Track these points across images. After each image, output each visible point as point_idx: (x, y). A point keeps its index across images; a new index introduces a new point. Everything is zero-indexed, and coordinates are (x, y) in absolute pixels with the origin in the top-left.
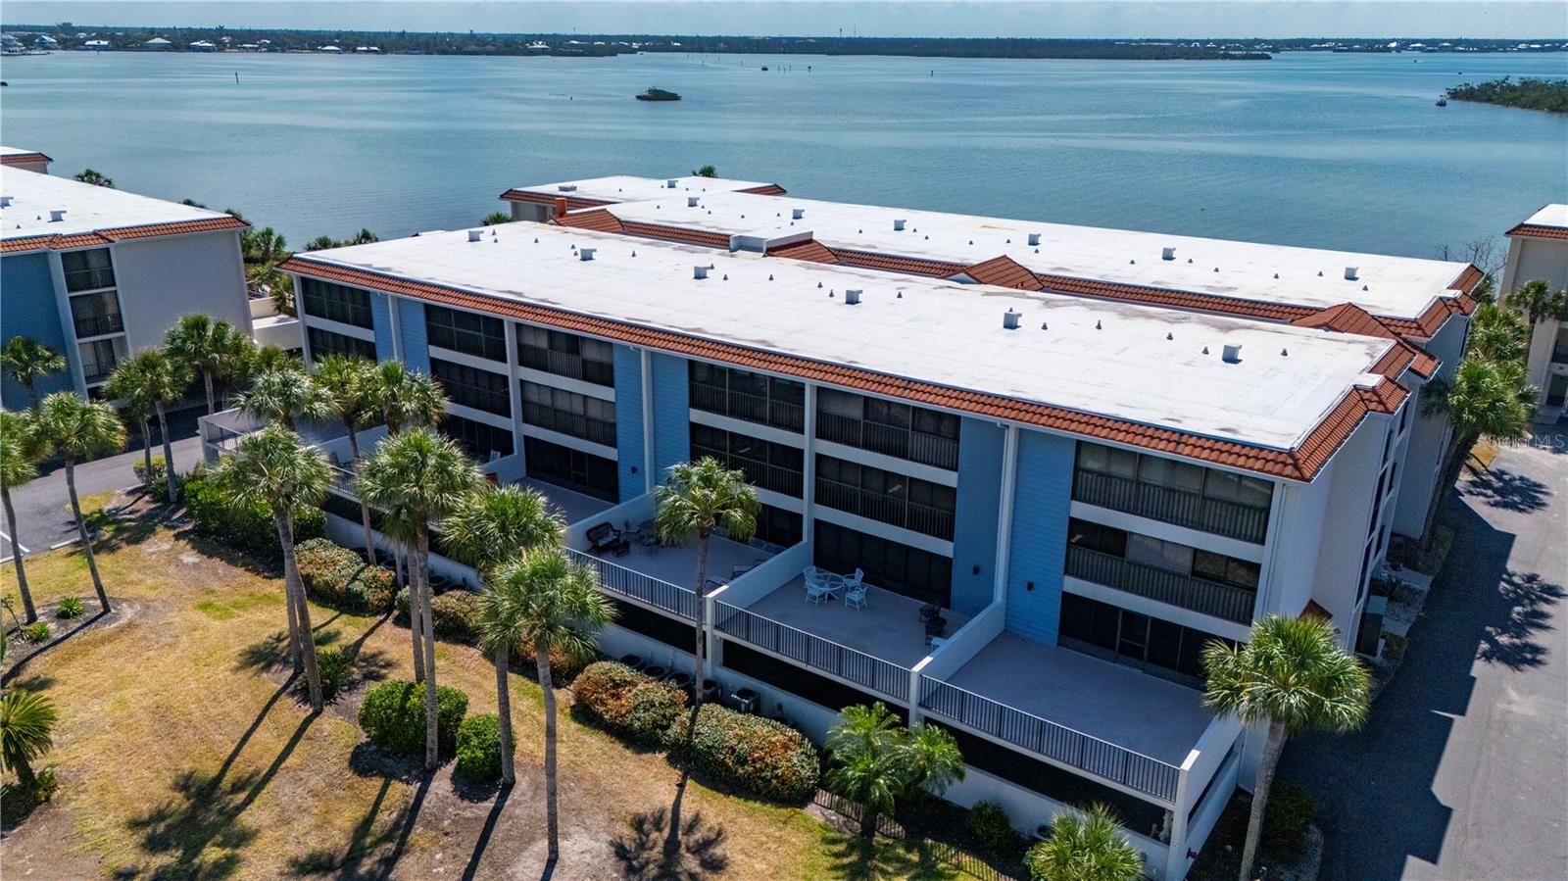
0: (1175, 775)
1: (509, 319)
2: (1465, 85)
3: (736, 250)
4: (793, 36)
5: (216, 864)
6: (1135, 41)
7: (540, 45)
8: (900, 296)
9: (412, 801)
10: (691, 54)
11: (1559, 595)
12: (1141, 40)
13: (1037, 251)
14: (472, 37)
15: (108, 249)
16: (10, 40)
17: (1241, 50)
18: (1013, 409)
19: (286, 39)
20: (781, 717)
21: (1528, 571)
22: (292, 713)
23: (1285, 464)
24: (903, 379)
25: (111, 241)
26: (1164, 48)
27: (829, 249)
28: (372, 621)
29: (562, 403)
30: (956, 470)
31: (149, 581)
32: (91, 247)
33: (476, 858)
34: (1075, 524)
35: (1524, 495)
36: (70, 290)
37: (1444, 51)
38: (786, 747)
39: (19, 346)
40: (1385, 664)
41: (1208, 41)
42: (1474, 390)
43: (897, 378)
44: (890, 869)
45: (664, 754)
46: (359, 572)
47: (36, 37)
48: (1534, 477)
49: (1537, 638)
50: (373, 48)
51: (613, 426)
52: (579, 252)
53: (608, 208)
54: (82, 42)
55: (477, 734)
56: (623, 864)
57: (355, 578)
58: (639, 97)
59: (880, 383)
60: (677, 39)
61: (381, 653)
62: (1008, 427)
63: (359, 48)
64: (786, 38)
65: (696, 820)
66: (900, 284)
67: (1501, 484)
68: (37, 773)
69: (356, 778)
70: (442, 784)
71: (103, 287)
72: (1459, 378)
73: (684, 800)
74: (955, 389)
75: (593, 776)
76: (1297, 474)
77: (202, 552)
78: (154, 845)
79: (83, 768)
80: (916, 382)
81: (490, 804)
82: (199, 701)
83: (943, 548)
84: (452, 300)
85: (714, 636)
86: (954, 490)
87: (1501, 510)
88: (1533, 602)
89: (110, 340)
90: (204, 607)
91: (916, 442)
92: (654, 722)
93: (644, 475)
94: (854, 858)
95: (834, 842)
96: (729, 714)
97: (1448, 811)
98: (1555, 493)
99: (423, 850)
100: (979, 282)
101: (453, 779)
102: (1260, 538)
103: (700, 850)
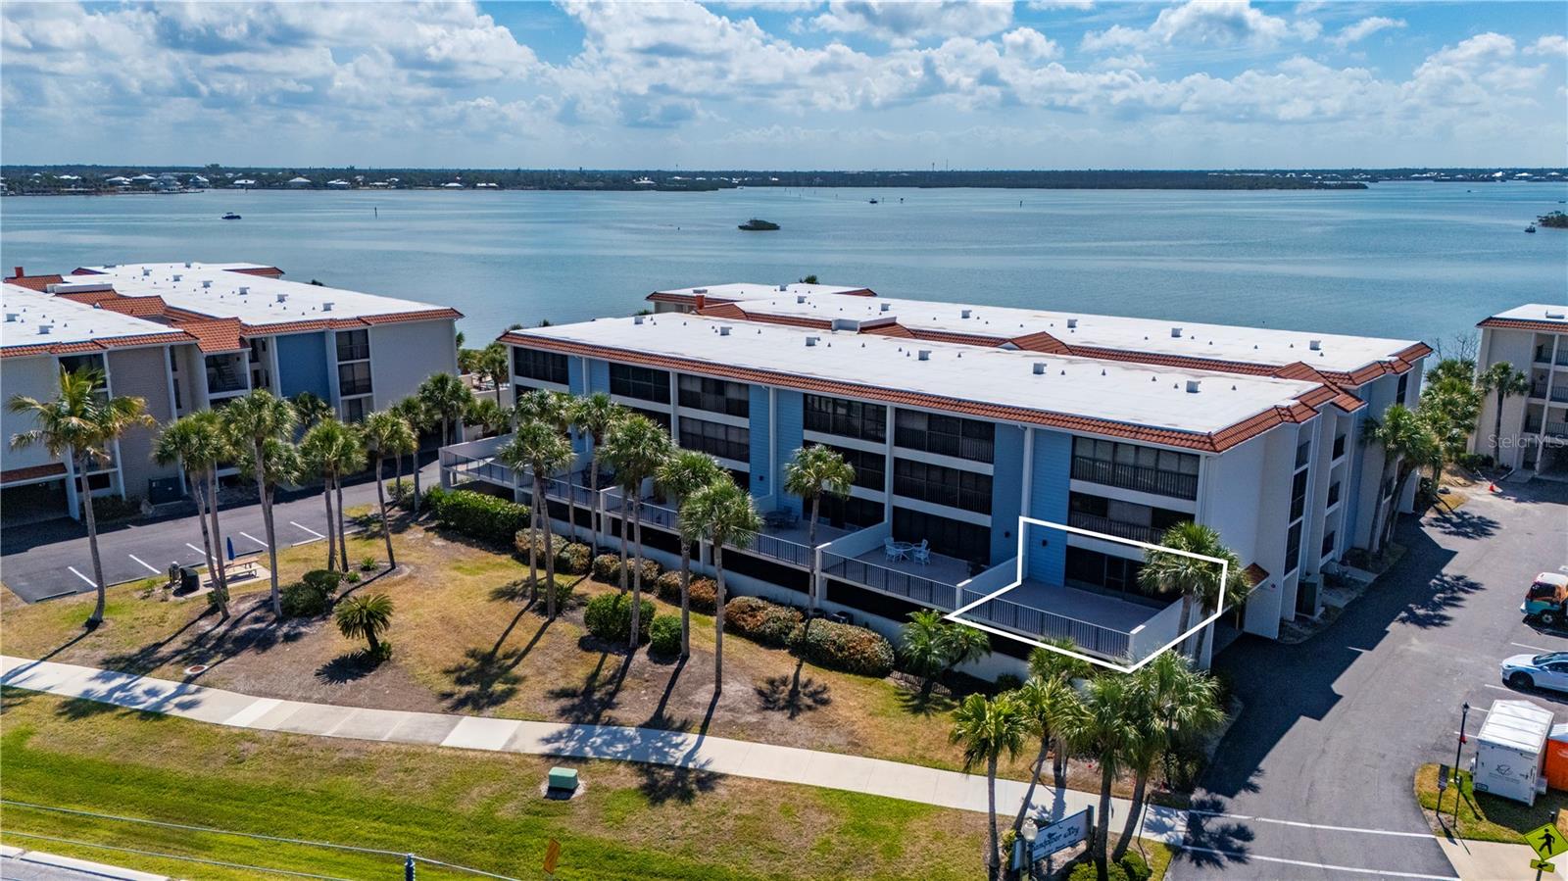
0: (1126, 639)
1: (673, 370)
2: (1556, 212)
3: (836, 330)
4: (886, 170)
5: (503, 691)
6: (1229, 172)
7: (646, 181)
8: (959, 356)
9: (622, 664)
10: (788, 188)
11: (1477, 588)
12: (1236, 171)
13: (1073, 331)
14: (582, 174)
15: (366, 331)
16: (170, 180)
17: (1338, 180)
18: (1029, 416)
19: (413, 178)
20: (868, 626)
21: (1458, 574)
22: (534, 621)
23: (1205, 443)
24: (955, 400)
25: (369, 324)
26: (1257, 178)
27: (909, 330)
28: (577, 578)
29: (710, 432)
30: (992, 463)
31: (414, 554)
32: (355, 329)
33: (668, 692)
34: (1074, 495)
35: (1476, 528)
36: (339, 360)
37: (1552, 181)
38: (871, 641)
39: (307, 399)
40: (1322, 622)
41: (1304, 172)
42: (1396, 427)
43: (951, 399)
44: (940, 708)
45: (787, 651)
46: (565, 547)
47: (190, 177)
48: (1490, 517)
49: (1448, 611)
50: (491, 184)
51: (747, 446)
52: (719, 331)
53: (736, 303)
54: (231, 181)
55: (665, 624)
56: (763, 698)
57: (563, 550)
58: (741, 227)
59: (939, 403)
60: (775, 174)
61: (586, 594)
62: (1026, 428)
63: (479, 185)
64: (880, 172)
65: (809, 682)
66: (960, 350)
67: (1460, 520)
68: (380, 642)
69: (584, 653)
70: (641, 656)
71: (362, 358)
72: (1386, 417)
73: (801, 672)
74: (990, 405)
75: (740, 660)
76: (1212, 448)
77: (447, 538)
78: (460, 681)
79: (404, 645)
80: (964, 401)
81: (675, 666)
82: (469, 615)
83: (983, 520)
84: (631, 359)
85: (821, 577)
86: (991, 477)
87: (1453, 537)
88: (1455, 592)
89: (360, 400)
90: (458, 569)
91: (966, 444)
92: (781, 629)
93: (769, 482)
94: (916, 702)
95: (903, 694)
96: (832, 624)
97: (1338, 697)
98: (1505, 527)
99: (633, 689)
100: (1022, 349)
101: (648, 653)
102: (1194, 498)
103: (813, 695)
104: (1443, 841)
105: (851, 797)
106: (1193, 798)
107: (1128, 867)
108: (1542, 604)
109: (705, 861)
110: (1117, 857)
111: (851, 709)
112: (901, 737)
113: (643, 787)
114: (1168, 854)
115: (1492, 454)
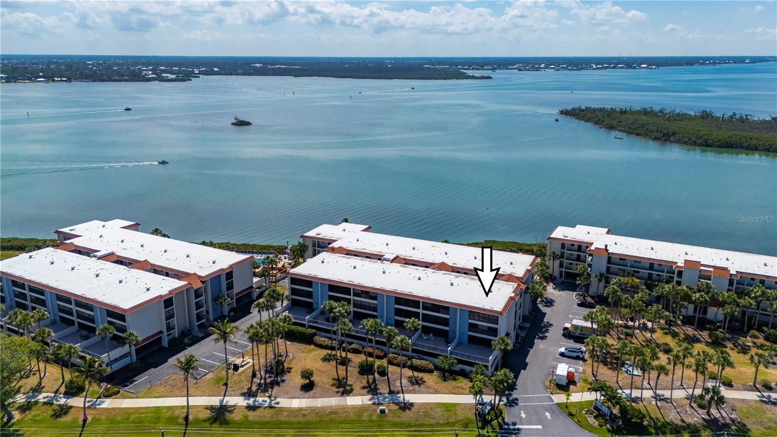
0: (489, 360)
5: (350, 389)
9: (373, 378)
11: (552, 326)
13: (448, 257)
15: (232, 270)
18: (459, 305)
20: (427, 360)
21: (547, 321)
22: (342, 368)
23: (499, 313)
24: (439, 300)
25: (233, 268)
29: (364, 304)
30: (449, 315)
32: (230, 271)
33: (389, 384)
34: (470, 324)
35: (549, 303)
36: (226, 281)
38: (429, 364)
40: (521, 342)
42: (533, 289)
45: (408, 368)
48: (553, 299)
49: (546, 334)
51: (377, 309)
52: (352, 266)
55: (381, 366)
56: (411, 383)
57: (332, 343)
58: (232, 124)
62: (458, 308)
65: (418, 376)
67: (546, 301)
68: (312, 380)
69: (362, 376)
70: (377, 375)
71: (231, 279)
73: (414, 374)
74: (449, 302)
76: (501, 315)
80: (442, 301)
81: (387, 377)
82: (323, 368)
83: (447, 328)
84: (337, 283)
86: (449, 319)
87: (545, 307)
88: (547, 327)
90: (303, 352)
91: (442, 311)
92: (404, 363)
93: (384, 318)
94: (443, 378)
95: (439, 377)
96: (417, 360)
97: (528, 364)
98: (556, 302)
99: (380, 384)
102: (497, 324)
103: (421, 380)
104: (551, 395)
105: (443, 404)
106: (506, 393)
107: (499, 410)
108: (566, 332)
109: (421, 422)
110: (497, 409)
111: (431, 382)
112: (445, 388)
113: (399, 408)
114: (504, 406)
115: (552, 273)
